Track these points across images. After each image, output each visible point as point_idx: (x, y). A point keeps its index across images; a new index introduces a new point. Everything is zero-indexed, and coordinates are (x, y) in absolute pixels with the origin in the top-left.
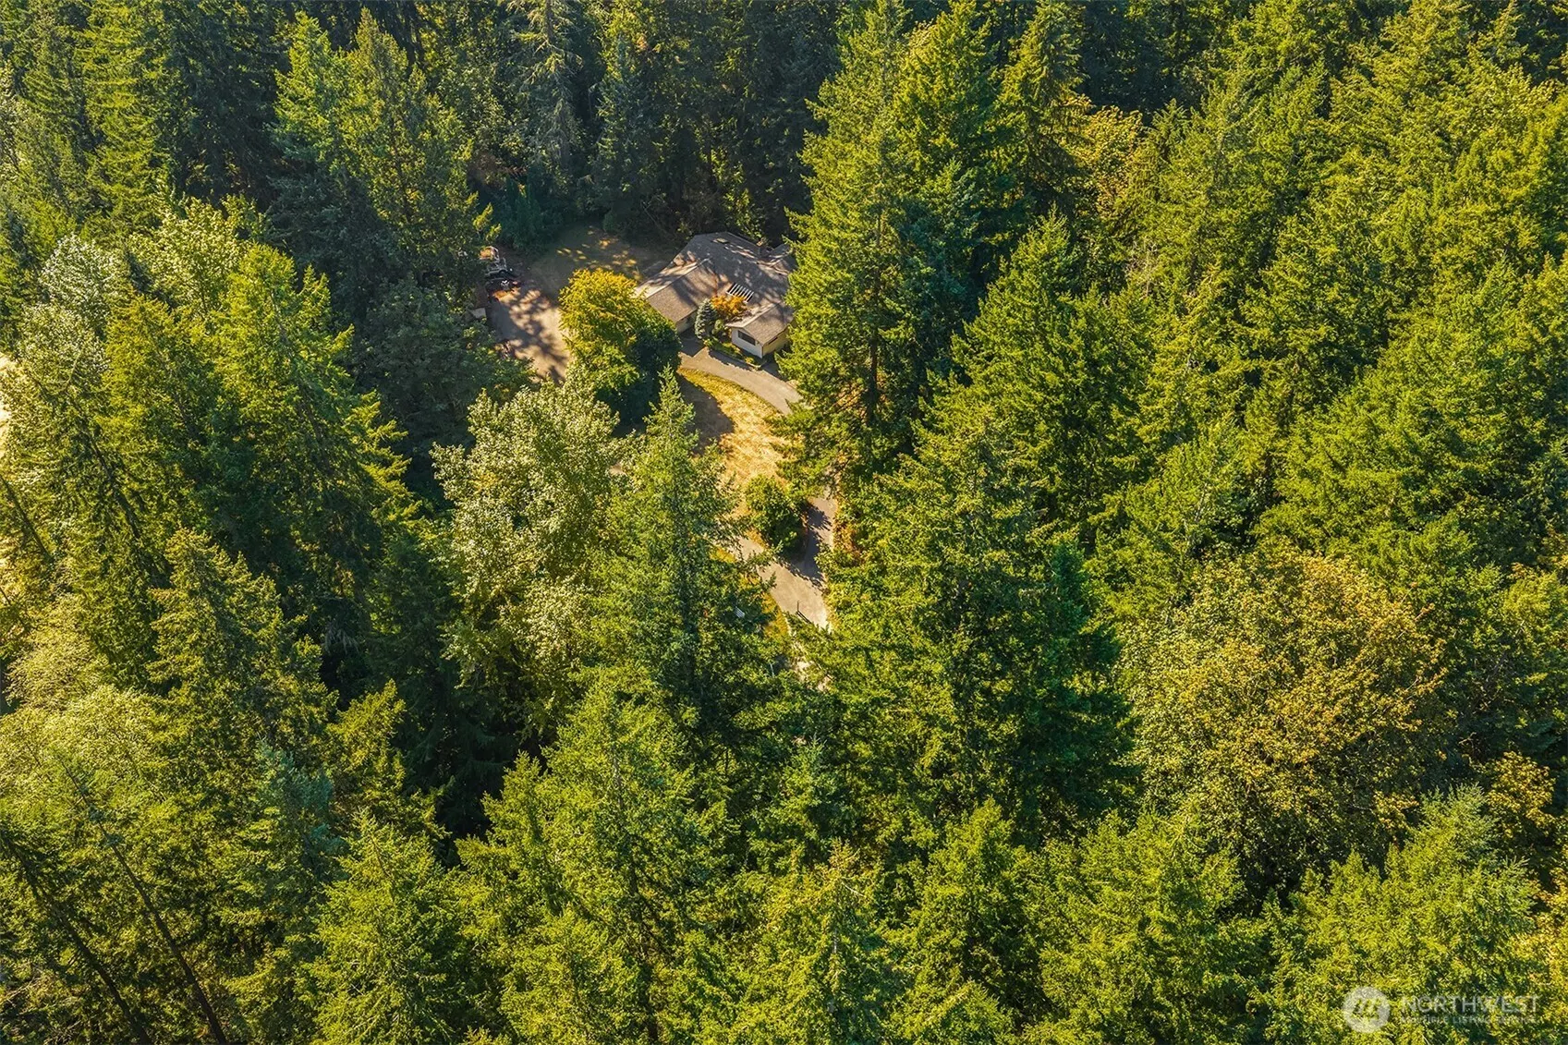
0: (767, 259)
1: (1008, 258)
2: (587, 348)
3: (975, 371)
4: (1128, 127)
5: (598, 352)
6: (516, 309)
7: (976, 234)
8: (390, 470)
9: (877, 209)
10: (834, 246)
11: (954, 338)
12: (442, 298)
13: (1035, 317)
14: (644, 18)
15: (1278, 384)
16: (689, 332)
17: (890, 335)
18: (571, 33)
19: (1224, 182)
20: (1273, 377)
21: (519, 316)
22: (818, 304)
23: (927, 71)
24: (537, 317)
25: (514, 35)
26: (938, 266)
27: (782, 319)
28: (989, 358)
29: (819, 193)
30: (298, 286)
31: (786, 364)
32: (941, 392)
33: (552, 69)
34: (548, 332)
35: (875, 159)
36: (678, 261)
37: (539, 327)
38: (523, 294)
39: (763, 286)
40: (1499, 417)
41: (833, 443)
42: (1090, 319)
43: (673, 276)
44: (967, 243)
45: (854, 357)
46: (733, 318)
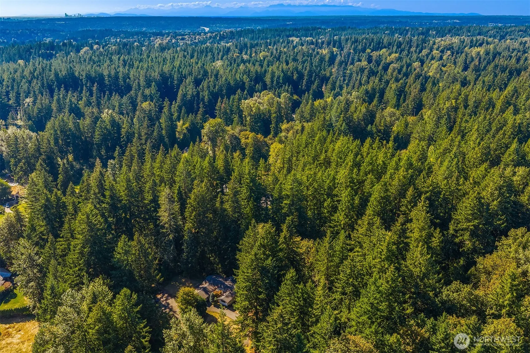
0: (226, 280)
1: (284, 278)
2: (183, 307)
3: (280, 303)
4: (311, 243)
5: (186, 308)
6: (162, 300)
7: (278, 272)
8: (145, 340)
9: (255, 268)
10: (246, 277)
11: (275, 296)
12: (150, 297)
13: (291, 290)
14: (194, 225)
15: (346, 301)
16: (208, 301)
17: (260, 297)
18: (175, 229)
19: (330, 256)
20: (345, 299)
21: (163, 301)
22: (243, 291)
23: (263, 238)
24: (168, 301)
25: (161, 231)
26: (270, 280)
27: (232, 296)
28: (283, 300)
29: (241, 265)
30: (131, 296)
31: (236, 306)
32: (273, 309)
33: (171, 238)
34: (171, 305)
35: (254, 258)
36: (204, 283)
37: (168, 304)
38: (163, 295)
39: (226, 288)
40: (387, 303)
41: (248, 325)
42: (302, 290)
43: (202, 287)
44: (276, 274)
45: (252, 303)
46: (220, 296)
